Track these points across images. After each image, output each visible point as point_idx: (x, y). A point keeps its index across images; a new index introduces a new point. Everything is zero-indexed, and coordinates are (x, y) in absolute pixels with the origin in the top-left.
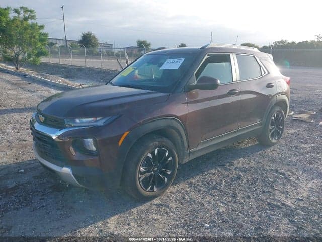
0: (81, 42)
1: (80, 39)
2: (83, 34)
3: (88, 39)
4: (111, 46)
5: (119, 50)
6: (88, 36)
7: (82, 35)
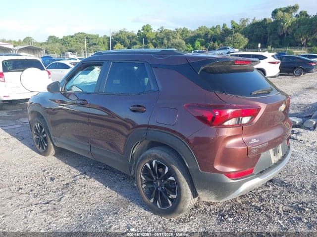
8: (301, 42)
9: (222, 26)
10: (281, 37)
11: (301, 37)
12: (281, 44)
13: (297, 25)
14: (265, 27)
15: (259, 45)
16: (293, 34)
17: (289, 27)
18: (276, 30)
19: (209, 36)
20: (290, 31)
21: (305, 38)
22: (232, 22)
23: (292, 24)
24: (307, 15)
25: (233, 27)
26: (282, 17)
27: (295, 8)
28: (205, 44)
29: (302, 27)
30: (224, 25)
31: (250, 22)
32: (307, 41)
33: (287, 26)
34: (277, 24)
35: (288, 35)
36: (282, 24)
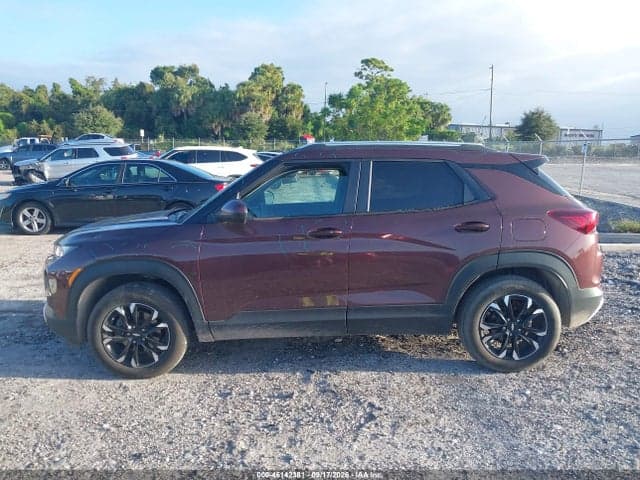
0: (519, 129)
1: (519, 123)
2: (525, 114)
3: (534, 124)
4: (597, 134)
5: (613, 142)
6: (535, 116)
7: (524, 116)
8: (213, 131)
9: (50, 88)
10: (179, 119)
11: (212, 122)
12: (181, 133)
13: (202, 100)
14: (145, 99)
15: (142, 133)
16: (198, 114)
17: (189, 103)
18: (168, 107)
19: (24, 107)
20: (192, 110)
21: (219, 123)
22: (72, 82)
23: (193, 97)
24: (212, 86)
25: (76, 93)
26: (174, 83)
27: (193, 70)
28: (16, 125)
29: (211, 105)
30: (55, 87)
31: (108, 86)
32: (223, 130)
33: (186, 100)
34: (167, 95)
35: (188, 117)
36: (177, 95)
